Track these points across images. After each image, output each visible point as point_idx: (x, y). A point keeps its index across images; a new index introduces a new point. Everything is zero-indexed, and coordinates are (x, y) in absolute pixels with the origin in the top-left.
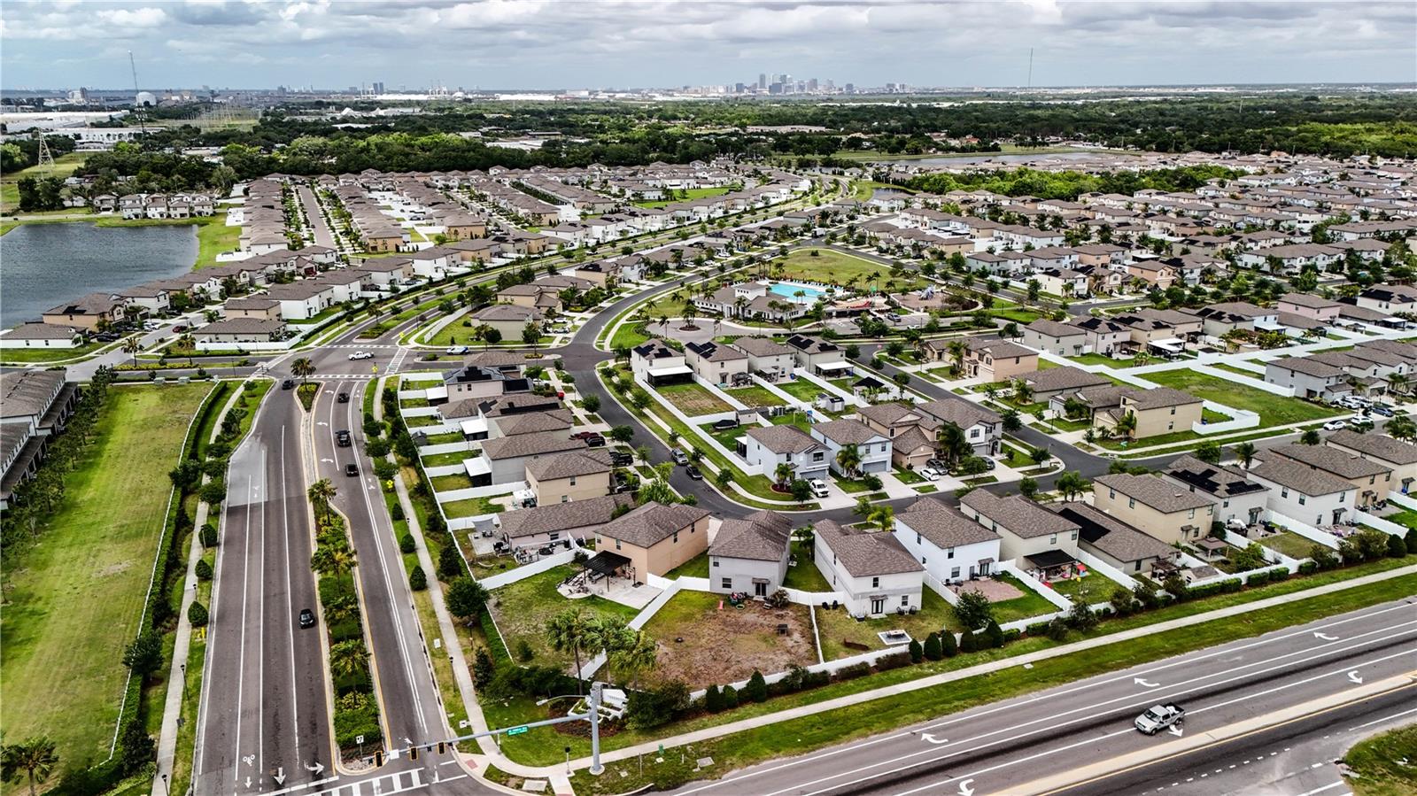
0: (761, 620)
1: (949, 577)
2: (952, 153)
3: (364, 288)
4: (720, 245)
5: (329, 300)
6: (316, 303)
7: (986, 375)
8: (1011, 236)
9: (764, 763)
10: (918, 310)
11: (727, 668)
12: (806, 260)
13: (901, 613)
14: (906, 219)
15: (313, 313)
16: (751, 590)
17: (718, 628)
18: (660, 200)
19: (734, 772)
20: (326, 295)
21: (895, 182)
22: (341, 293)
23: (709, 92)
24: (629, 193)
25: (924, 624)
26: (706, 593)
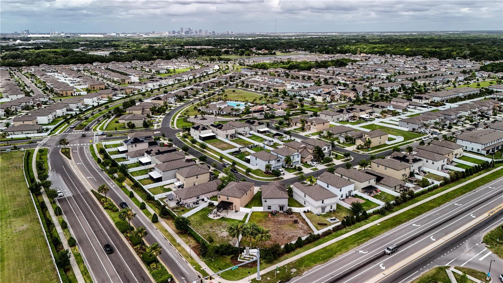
0: (286, 219)
1: (340, 198)
2: (260, 55)
3: (67, 110)
4: (200, 89)
5: (55, 116)
6: (51, 117)
7: (314, 130)
8: (297, 83)
9: (314, 268)
10: (279, 109)
11: (284, 237)
12: (231, 94)
13: (330, 212)
14: (259, 78)
15: (50, 121)
16: (278, 209)
17: (273, 224)
18: (166, 73)
19: (306, 272)
20: (54, 113)
21: (247, 66)
22: (59, 113)
23: (163, 34)
24: (153, 71)
25: (340, 214)
26: (262, 212)
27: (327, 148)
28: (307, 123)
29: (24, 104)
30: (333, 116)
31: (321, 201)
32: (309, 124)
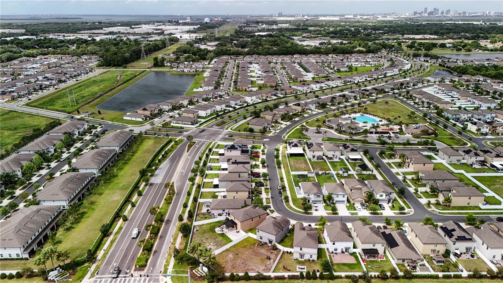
0: (265, 253)
1: (333, 251)
3: (227, 106)
4: (352, 96)
6: (209, 112)
7: (411, 169)
10: (409, 134)
12: (382, 105)
13: (309, 260)
14: (436, 88)
15: (208, 115)
16: (268, 242)
17: (251, 252)
18: (346, 71)
20: (213, 109)
21: (447, 67)
22: (218, 108)
23: (401, 15)
24: (336, 68)
25: (314, 266)
26: (255, 239)
27: (384, 195)
28: (408, 159)
29: (206, 96)
30: (451, 157)
31: (299, 248)
32: (409, 160)
